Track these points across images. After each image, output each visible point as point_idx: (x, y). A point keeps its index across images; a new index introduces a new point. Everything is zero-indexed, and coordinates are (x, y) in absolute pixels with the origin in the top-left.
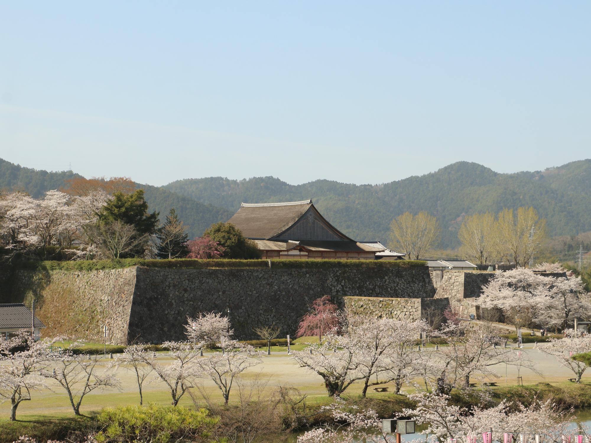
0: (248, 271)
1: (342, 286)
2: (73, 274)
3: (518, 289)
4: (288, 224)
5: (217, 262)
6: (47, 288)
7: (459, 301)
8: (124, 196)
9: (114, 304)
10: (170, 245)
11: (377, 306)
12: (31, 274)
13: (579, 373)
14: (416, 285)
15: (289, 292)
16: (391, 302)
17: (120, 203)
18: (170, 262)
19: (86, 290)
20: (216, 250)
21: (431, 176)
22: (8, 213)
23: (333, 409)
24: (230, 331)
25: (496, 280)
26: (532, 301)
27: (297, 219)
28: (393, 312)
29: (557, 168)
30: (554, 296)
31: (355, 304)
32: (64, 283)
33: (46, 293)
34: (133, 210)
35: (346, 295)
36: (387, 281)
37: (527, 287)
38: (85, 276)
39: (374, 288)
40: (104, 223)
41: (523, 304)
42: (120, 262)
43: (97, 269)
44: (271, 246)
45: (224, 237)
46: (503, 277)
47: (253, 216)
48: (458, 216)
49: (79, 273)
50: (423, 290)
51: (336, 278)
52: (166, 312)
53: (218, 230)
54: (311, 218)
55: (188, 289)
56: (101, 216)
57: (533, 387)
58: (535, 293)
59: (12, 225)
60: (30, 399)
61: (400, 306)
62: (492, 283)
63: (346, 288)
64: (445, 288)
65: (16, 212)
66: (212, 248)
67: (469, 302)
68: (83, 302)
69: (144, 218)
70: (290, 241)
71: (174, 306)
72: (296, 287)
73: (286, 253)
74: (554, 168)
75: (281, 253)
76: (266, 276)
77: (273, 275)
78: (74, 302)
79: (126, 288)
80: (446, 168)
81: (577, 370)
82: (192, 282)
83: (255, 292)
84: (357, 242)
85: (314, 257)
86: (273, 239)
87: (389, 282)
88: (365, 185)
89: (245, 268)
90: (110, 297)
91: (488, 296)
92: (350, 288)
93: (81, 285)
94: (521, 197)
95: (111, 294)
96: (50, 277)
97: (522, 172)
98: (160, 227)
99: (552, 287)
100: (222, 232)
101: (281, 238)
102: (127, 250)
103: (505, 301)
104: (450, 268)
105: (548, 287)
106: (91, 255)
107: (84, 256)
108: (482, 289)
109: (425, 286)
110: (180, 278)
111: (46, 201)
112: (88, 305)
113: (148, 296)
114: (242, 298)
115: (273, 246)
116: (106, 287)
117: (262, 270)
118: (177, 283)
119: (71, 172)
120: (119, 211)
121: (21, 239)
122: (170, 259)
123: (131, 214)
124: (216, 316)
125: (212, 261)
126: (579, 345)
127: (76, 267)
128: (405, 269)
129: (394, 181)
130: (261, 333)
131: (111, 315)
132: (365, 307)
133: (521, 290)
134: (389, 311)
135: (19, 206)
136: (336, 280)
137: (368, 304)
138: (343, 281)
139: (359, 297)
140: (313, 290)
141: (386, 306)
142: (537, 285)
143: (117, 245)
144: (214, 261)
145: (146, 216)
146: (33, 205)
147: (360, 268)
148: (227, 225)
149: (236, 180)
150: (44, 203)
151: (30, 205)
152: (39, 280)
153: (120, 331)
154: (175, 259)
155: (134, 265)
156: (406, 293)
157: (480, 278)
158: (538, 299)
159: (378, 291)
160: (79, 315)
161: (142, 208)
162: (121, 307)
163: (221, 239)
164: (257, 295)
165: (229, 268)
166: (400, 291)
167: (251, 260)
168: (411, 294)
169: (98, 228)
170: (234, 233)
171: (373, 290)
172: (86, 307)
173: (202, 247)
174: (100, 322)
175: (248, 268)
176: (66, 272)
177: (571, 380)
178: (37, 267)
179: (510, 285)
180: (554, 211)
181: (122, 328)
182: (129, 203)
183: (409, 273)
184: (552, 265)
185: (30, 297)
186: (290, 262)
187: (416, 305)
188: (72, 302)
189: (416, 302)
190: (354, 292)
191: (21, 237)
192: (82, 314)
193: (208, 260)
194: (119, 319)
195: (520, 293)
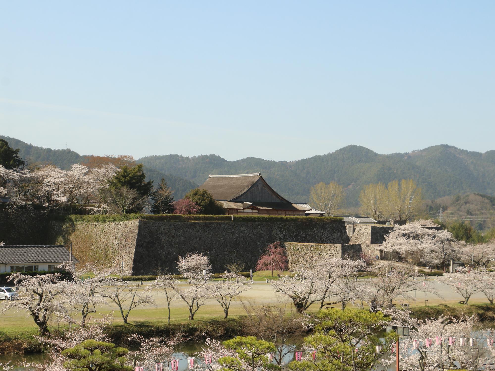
0: (217, 223)
1: (284, 235)
2: (91, 224)
3: (411, 238)
4: (243, 190)
5: (196, 217)
6: (73, 234)
7: (368, 246)
8: (128, 169)
9: (122, 246)
10: (162, 204)
11: (310, 250)
12: (61, 224)
13: (467, 298)
14: (336, 235)
15: (246, 239)
16: (320, 247)
17: (126, 174)
18: (162, 216)
19: (101, 236)
20: (194, 208)
21: (330, 155)
22: (45, 180)
23: (301, 321)
24: (209, 267)
25: (394, 231)
26: (421, 246)
27: (250, 187)
28: (321, 253)
29: (421, 150)
30: (435, 243)
31: (293, 248)
32: (85, 231)
33: (72, 238)
34: (134, 179)
35: (286, 241)
36: (316, 231)
37: (416, 237)
38: (101, 226)
39: (306, 236)
40: (114, 188)
41: (415, 249)
42: (127, 216)
43: (109, 221)
44: (232, 206)
45: (199, 199)
46: (400, 229)
47: (218, 184)
48: (350, 185)
49: (96, 224)
50: (340, 238)
51: (280, 229)
52: (160, 253)
53: (196, 194)
54: (260, 186)
55: (175, 236)
56: (111, 183)
57: (436, 307)
58: (423, 241)
59: (48, 189)
60: (95, 312)
61: (326, 249)
62: (392, 233)
63: (286, 236)
64: (357, 237)
65: (51, 180)
66: (191, 207)
67: (375, 247)
68: (100, 244)
69: (143, 184)
70: (245, 202)
71: (165, 248)
72: (251, 235)
73: (242, 211)
74: (418, 150)
75: (239, 211)
76: (230, 227)
77: (235, 227)
78: (93, 244)
79: (131, 235)
80: (341, 150)
81: (465, 295)
82: (178, 231)
83: (222, 239)
84: (292, 203)
85: (262, 214)
86: (234, 200)
87: (317, 233)
88: (282, 161)
89: (215, 221)
90: (119, 241)
91: (388, 243)
92: (289, 236)
93: (98, 233)
94: (395, 171)
95: (120, 239)
96: (75, 226)
97: (396, 154)
98: (154, 191)
99: (434, 237)
100: (198, 195)
101: (239, 200)
102: (131, 208)
103: (401, 247)
104: (358, 222)
105: (431, 237)
106: (104, 211)
107: (99, 212)
108: (384, 238)
109: (342, 235)
110: (169, 228)
111: (71, 172)
112: (103, 246)
113: (147, 241)
114: (213, 243)
115: (233, 205)
116: (117, 234)
117: (227, 223)
118: (167, 232)
119: (69, 150)
120: (125, 180)
121: (55, 199)
122: (161, 214)
123: (133, 182)
124: (199, 256)
125: (192, 216)
126: (467, 278)
127: (94, 219)
128: (328, 223)
129: (303, 159)
130: (231, 268)
131: (120, 254)
132: (300, 250)
133: (412, 239)
134: (318, 253)
135: (52, 175)
136: (279, 231)
137: (303, 248)
138: (284, 232)
139: (296, 243)
140: (263, 237)
141: (317, 249)
142: (423, 235)
143: (124, 204)
144: (193, 216)
145: (144, 184)
146: (63, 175)
147: (297, 222)
148: (201, 191)
149: (189, 157)
150: (70, 174)
151: (61, 174)
152: (67, 228)
153: (127, 266)
154: (166, 214)
155: (137, 218)
156: (328, 240)
157: (382, 230)
158: (425, 245)
159: (309, 238)
160: (97, 253)
161: (142, 178)
162: (128, 249)
163: (198, 201)
164: (224, 241)
165: (204, 221)
166: (324, 239)
167: (219, 216)
168: (332, 241)
169: (110, 191)
170: (207, 196)
171: (306, 238)
172: (102, 248)
173: (184, 207)
174: (112, 259)
175: (217, 221)
176: (86, 223)
177: (460, 302)
178: (65, 219)
179: (404, 235)
180: (418, 182)
181: (128, 263)
182: (133, 174)
183: (331, 226)
184: (427, 221)
185: (60, 241)
186: (247, 217)
187: (338, 249)
188: (91, 244)
189: (338, 247)
190: (292, 239)
191: (54, 197)
192: (99, 253)
193: (189, 215)
194: (126, 257)
195: (412, 241)
